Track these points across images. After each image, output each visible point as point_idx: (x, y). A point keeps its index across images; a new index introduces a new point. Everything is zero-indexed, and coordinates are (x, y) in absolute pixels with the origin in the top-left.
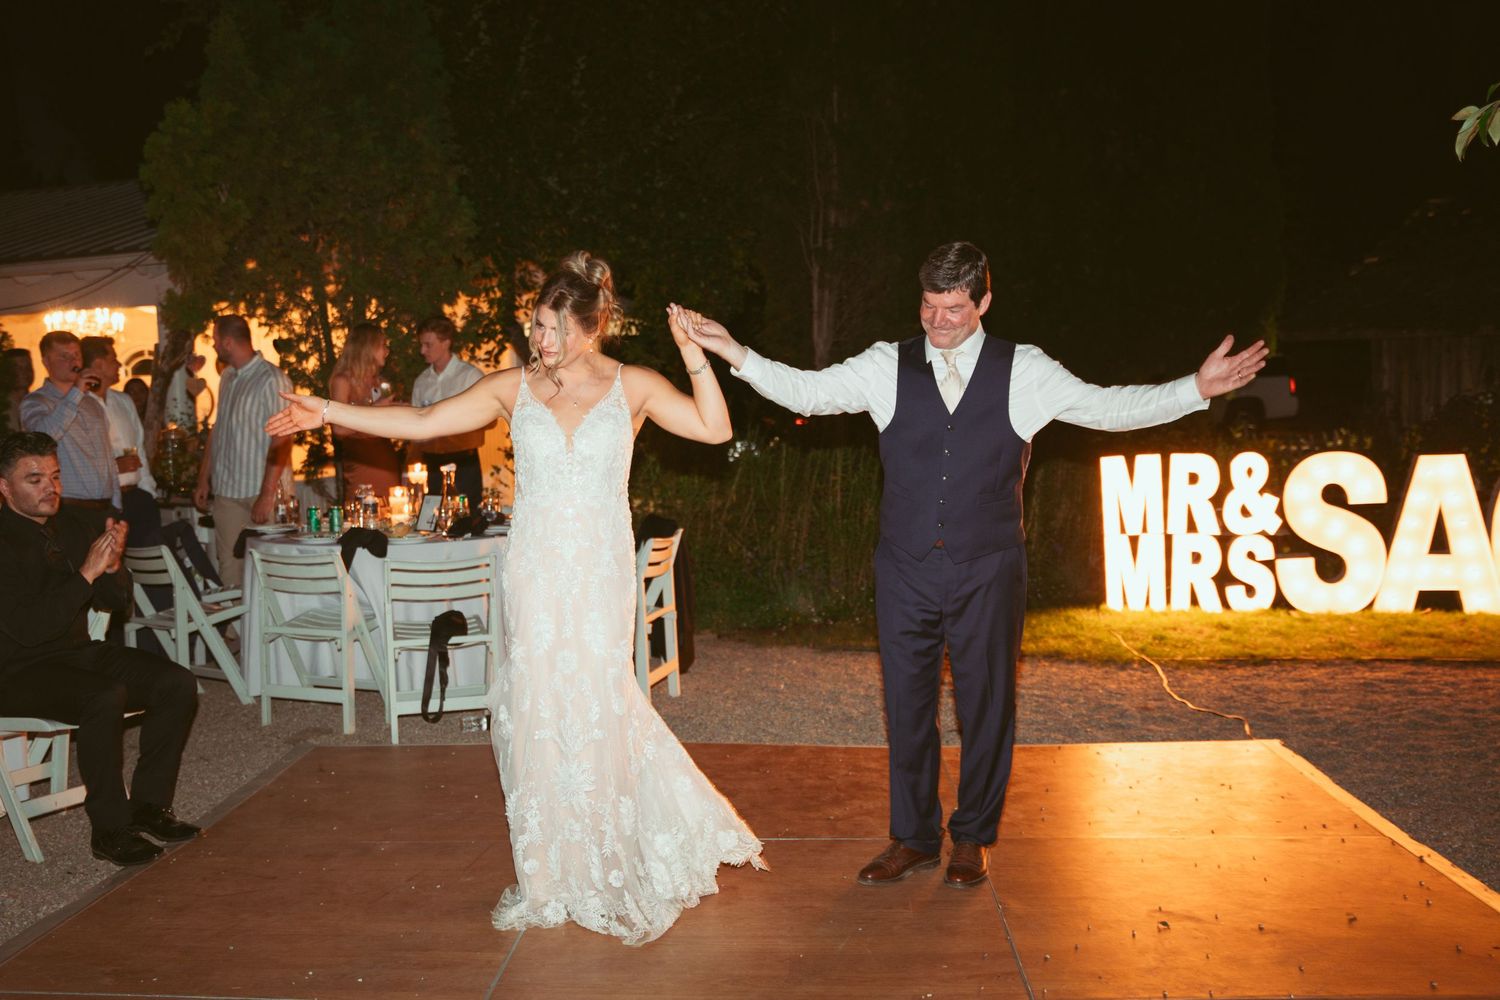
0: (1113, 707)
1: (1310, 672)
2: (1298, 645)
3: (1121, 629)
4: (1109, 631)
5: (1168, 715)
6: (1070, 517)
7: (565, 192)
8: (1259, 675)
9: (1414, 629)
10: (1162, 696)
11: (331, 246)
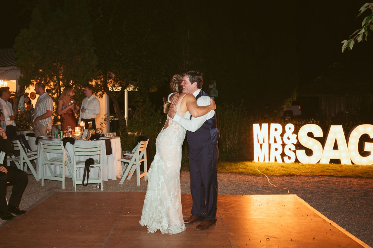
0: (255, 186)
1: (304, 178)
2: (301, 171)
3: (258, 167)
4: (255, 167)
5: (269, 188)
6: (245, 139)
7: (120, 54)
8: (291, 179)
9: (329, 168)
10: (267, 183)
11: (61, 66)
